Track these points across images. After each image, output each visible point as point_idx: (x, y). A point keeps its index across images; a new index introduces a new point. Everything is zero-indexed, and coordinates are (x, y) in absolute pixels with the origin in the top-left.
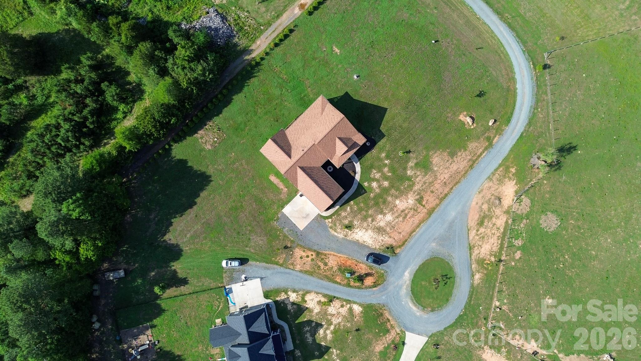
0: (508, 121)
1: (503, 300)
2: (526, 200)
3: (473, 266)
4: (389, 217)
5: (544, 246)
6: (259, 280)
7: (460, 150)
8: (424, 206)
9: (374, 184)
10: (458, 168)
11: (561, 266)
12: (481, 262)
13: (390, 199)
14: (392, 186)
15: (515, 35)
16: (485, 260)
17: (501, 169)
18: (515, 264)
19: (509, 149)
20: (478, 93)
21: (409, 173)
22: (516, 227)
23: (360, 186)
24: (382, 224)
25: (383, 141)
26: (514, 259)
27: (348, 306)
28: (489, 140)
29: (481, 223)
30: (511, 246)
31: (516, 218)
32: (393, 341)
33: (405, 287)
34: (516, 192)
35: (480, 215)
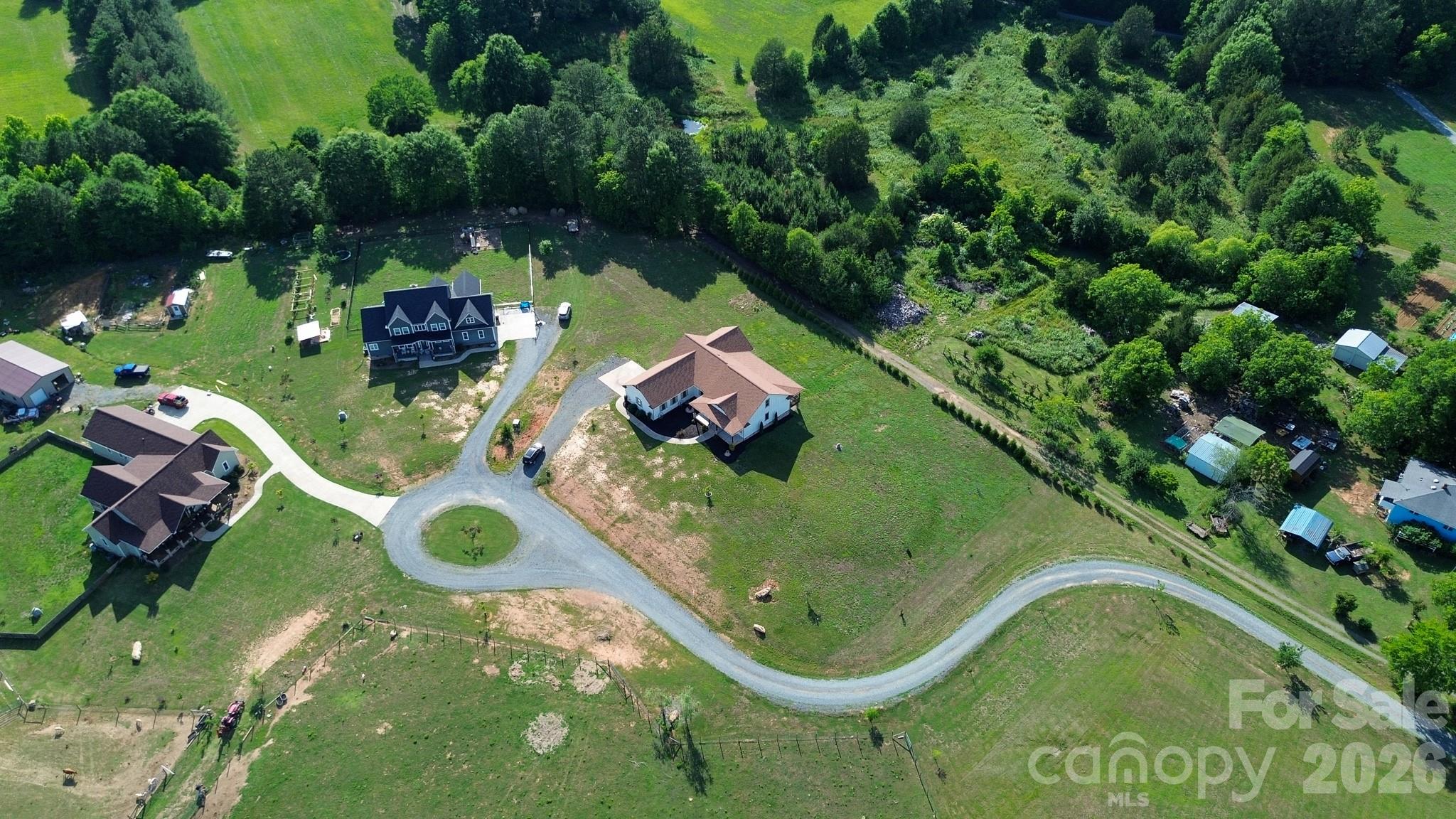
0: (762, 661)
1: (408, 644)
2: (598, 685)
3: (488, 595)
4: (601, 477)
5: (498, 720)
6: (535, 336)
7: (708, 577)
8: (613, 525)
9: (659, 460)
10: (674, 574)
11: (449, 756)
12: (494, 606)
13: (632, 478)
14: (654, 482)
15: (936, 680)
16: (495, 614)
17: (667, 644)
18: (474, 666)
19: (706, 658)
20: (818, 612)
21: (674, 505)
22: (548, 667)
23: (658, 443)
24: (591, 469)
25: (732, 474)
26: (482, 663)
27: (466, 426)
28: (727, 627)
29: (566, 608)
30: (513, 656)
31: (566, 664)
32: (389, 480)
33: (476, 497)
34: (619, 667)
35: (583, 607)
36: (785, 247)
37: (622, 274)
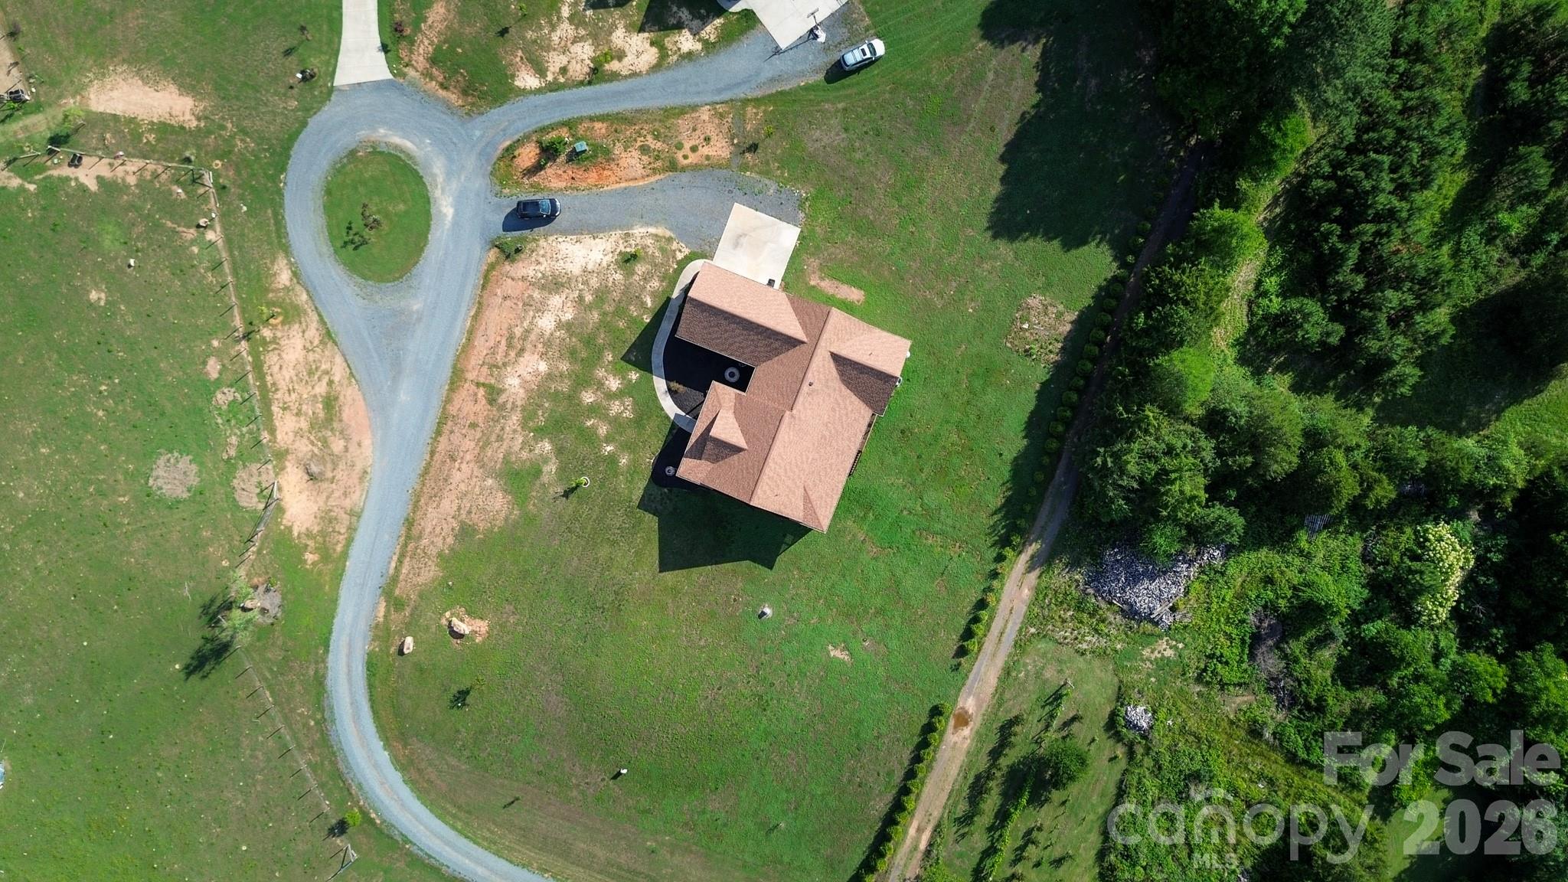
0: (371, 666)
1: (201, 249)
2: (250, 501)
3: (304, 297)
4: (546, 323)
5: (162, 414)
6: (783, 46)
7: (452, 549)
8: (478, 385)
9: (614, 384)
10: (438, 506)
11: (103, 388)
12: (292, 314)
13: (564, 366)
14: (572, 398)
15: (444, 868)
16: (283, 323)
17: (339, 548)
18: (209, 345)
19: (342, 601)
20: (469, 700)
21: (547, 446)
22: (244, 430)
23: (645, 366)
24: (556, 300)
25: (637, 494)
26: (218, 353)
27: (550, 78)
28: (396, 603)
29: (330, 402)
30: (239, 382)
31: (254, 450)
32: (412, 43)
33: (440, 179)
34: (281, 510)
35: (341, 421)
36: (1154, 354)
37: (1020, 82)
